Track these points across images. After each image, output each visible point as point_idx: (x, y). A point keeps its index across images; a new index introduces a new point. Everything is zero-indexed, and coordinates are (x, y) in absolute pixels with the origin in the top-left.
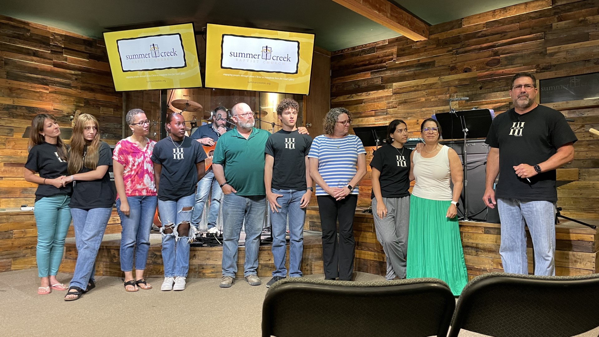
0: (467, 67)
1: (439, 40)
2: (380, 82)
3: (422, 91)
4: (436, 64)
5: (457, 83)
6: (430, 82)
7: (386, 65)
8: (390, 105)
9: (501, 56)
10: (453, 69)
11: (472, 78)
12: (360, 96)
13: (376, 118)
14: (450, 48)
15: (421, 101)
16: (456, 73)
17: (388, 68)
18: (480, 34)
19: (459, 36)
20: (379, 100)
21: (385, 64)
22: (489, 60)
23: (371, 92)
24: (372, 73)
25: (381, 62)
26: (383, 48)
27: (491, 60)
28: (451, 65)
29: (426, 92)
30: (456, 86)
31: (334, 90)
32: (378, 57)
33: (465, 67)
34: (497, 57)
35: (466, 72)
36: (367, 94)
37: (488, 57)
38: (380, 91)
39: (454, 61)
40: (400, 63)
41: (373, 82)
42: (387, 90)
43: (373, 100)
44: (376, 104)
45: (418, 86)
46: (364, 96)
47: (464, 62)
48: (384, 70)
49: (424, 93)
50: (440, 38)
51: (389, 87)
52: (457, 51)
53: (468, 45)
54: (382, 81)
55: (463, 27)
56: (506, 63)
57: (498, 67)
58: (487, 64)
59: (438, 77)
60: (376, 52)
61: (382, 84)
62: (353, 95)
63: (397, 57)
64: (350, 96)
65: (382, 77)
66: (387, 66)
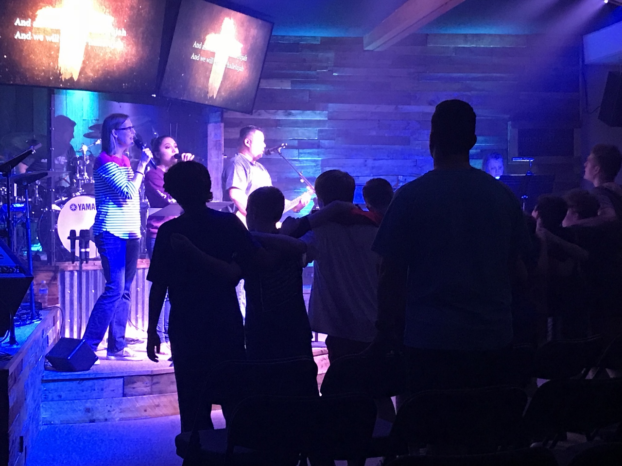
2: (307, 98)
3: (372, 122)
6: (383, 111)
7: (317, 74)
8: (323, 134)
10: (412, 98)
12: (275, 114)
13: (301, 151)
14: (411, 70)
15: (370, 134)
16: (418, 104)
17: (319, 79)
18: (447, 60)
19: (423, 56)
20: (305, 125)
21: (314, 73)
23: (293, 112)
24: (292, 82)
25: (309, 69)
26: (312, 47)
28: (412, 92)
29: (378, 124)
30: (418, 121)
32: (304, 60)
33: (429, 98)
35: (430, 104)
36: (286, 114)
38: (308, 112)
39: (415, 87)
40: (338, 76)
41: (295, 97)
42: (319, 112)
43: (296, 124)
44: (301, 131)
45: (366, 114)
46: (280, 116)
48: (313, 82)
49: (375, 124)
51: (322, 108)
52: (419, 76)
53: (435, 70)
54: (310, 98)
55: (428, 45)
59: (395, 106)
60: (301, 52)
61: (309, 101)
62: (259, 111)
63: (334, 66)
65: (310, 91)
66: (317, 76)
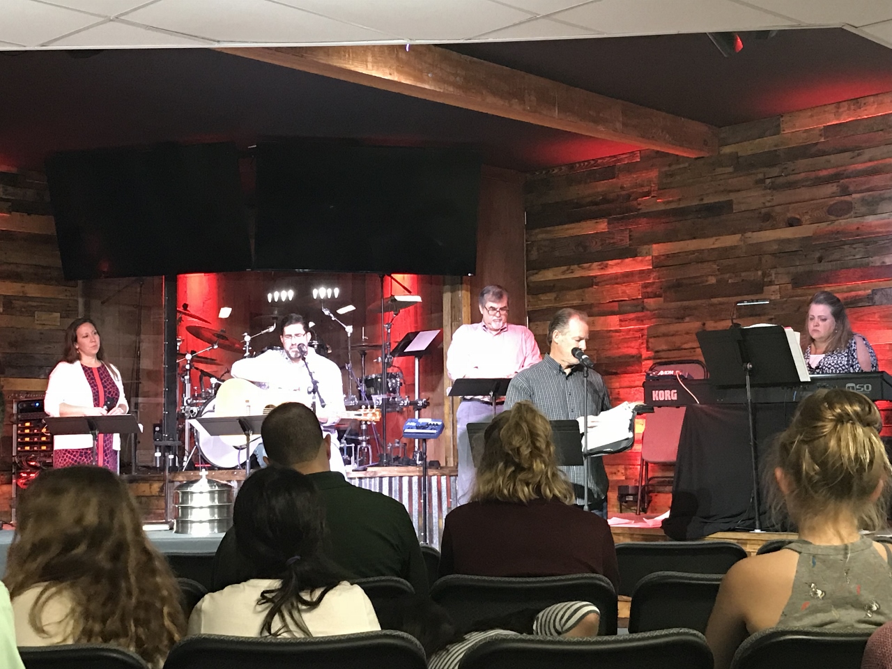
0: (793, 215)
1: (738, 158)
2: (627, 242)
3: (710, 263)
4: (734, 207)
5: (775, 247)
6: (723, 245)
7: (639, 204)
8: (649, 290)
9: (854, 196)
10: (767, 219)
11: (804, 237)
12: (589, 269)
13: (622, 317)
14: (760, 176)
15: (708, 283)
16: (773, 228)
17: (641, 211)
18: (814, 150)
19: (776, 151)
20: (626, 279)
21: (635, 203)
22: (832, 203)
23: (610, 262)
24: (609, 224)
25: (629, 198)
26: (631, 168)
27: (836, 203)
28: (763, 211)
29: (718, 266)
30: (773, 254)
31: (534, 255)
32: (622, 188)
33: (789, 215)
34: (847, 198)
35: (791, 225)
36: (603, 266)
37: (830, 197)
38: (627, 260)
39: (769, 201)
40: (664, 203)
41: (612, 241)
42: (640, 258)
43: (614, 279)
44: (620, 288)
45: (701, 251)
46: (595, 271)
47: (787, 204)
48: (634, 217)
49: (715, 266)
50: (739, 154)
51: (644, 252)
52: (772, 183)
53: (793, 170)
54: (630, 240)
55: (783, 132)
56: (863, 209)
57: (851, 217)
58: (830, 212)
59: (738, 236)
60: (618, 177)
61: (630, 245)
62: (572, 267)
63: (659, 189)
64: (568, 270)
65: (630, 231)
66: (639, 207)
